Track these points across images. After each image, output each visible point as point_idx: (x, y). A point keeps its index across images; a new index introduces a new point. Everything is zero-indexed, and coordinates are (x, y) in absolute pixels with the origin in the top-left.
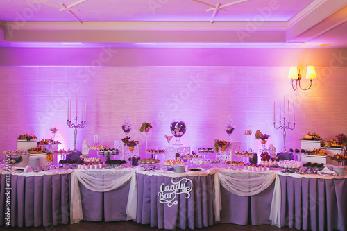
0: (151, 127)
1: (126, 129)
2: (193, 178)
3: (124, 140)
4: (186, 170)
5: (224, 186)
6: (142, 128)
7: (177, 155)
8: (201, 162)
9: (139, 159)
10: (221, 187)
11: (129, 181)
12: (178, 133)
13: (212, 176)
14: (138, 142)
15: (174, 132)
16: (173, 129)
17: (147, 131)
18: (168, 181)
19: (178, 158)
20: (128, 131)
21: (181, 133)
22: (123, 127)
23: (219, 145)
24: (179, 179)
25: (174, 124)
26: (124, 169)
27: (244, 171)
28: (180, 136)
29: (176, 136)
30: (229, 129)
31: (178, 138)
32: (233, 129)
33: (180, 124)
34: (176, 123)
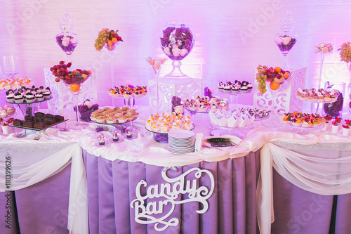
0: (119, 39)
1: (65, 43)
2: (214, 167)
3: (54, 69)
4: (198, 145)
5: (282, 172)
6: (99, 41)
7: (176, 101)
8: (231, 123)
9: (95, 107)
10: (275, 175)
11: (68, 166)
12: (176, 51)
13: (257, 155)
14: (88, 73)
15: (167, 49)
16: (165, 42)
17: (111, 48)
18: (154, 176)
19: (178, 109)
20: (70, 48)
21: (184, 51)
22: (59, 39)
23: (269, 77)
24: (182, 170)
25: (167, 32)
26: (54, 141)
27: (327, 137)
28: (180, 58)
29: (172, 57)
30: (286, 41)
31: (176, 62)
32: (293, 41)
33: (180, 31)
34: (172, 29)
